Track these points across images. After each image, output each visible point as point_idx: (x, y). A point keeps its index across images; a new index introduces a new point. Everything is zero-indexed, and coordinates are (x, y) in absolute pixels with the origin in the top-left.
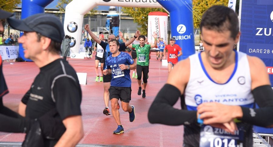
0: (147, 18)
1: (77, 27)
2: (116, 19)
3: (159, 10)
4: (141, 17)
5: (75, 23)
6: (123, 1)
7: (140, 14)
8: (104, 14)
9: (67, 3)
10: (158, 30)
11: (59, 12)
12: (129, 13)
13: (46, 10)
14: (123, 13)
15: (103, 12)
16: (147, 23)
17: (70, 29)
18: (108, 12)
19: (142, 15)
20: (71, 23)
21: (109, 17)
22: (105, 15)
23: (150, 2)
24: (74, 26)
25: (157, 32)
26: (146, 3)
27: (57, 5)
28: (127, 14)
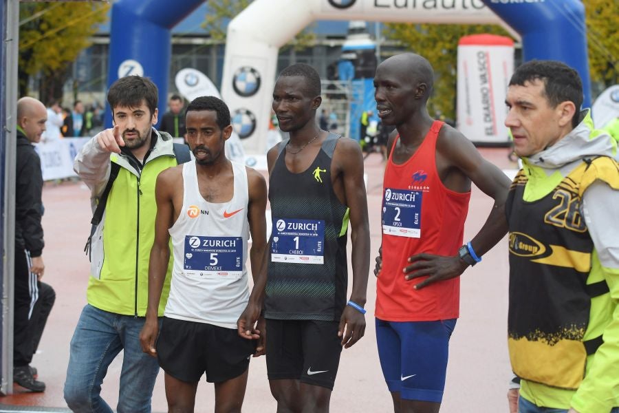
0: (453, 53)
1: (259, 80)
2: (367, 56)
3: (488, 29)
4: (437, 49)
5: (253, 71)
6: (388, 6)
7: (435, 42)
8: (332, 43)
9: (230, 17)
10: (487, 85)
11: (209, 41)
12: (404, 40)
13: (175, 36)
14: (388, 38)
15: (330, 38)
16: (456, 68)
17: (241, 86)
18: (343, 38)
19: (440, 44)
20: (242, 70)
21: (348, 51)
22: (338, 47)
23: (464, 7)
24: (251, 78)
25: (485, 91)
26: (451, 10)
27: (204, 23)
28: (399, 43)
